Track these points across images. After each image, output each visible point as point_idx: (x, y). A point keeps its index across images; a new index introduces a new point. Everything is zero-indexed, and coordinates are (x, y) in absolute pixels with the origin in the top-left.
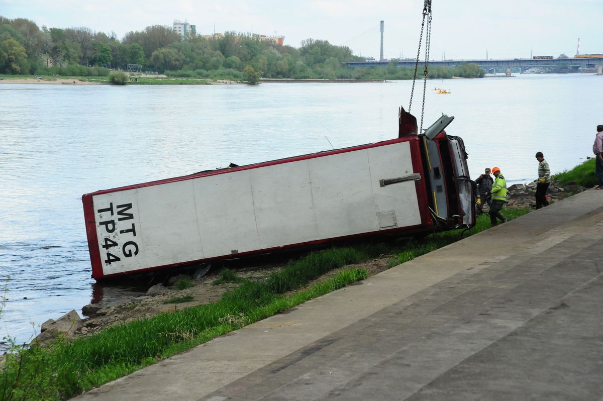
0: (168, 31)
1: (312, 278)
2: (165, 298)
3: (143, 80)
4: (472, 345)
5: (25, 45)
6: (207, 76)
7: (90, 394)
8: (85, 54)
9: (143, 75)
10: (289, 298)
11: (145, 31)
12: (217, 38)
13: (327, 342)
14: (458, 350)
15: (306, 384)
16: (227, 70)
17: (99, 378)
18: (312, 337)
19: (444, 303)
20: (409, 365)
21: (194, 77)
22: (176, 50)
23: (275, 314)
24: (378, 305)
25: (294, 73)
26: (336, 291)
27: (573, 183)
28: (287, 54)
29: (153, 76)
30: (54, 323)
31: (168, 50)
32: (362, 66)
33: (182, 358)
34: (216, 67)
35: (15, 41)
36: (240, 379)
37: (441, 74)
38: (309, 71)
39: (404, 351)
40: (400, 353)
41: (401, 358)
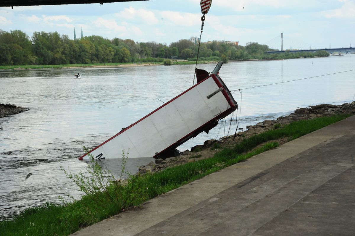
0: (188, 41)
1: (254, 146)
2: (189, 156)
4: (329, 175)
5: (130, 50)
6: (205, 60)
7: (161, 196)
8: (154, 53)
9: (178, 61)
10: (244, 155)
11: (179, 42)
12: (209, 43)
13: (262, 174)
14: (323, 177)
15: (255, 192)
16: (214, 57)
17: (165, 190)
18: (256, 172)
19: (315, 157)
20: (301, 184)
21: (200, 60)
22: (192, 49)
23: (238, 162)
24: (284, 158)
25: (243, 57)
26: (265, 152)
28: (240, 49)
29: (182, 61)
30: (144, 167)
31: (188, 49)
32: (273, 53)
33: (199, 181)
34: (209, 56)
35: (126, 49)
36: (224, 191)
37: (309, 55)
38: (250, 56)
39: (299, 178)
40: (297, 178)
41: (297, 181)
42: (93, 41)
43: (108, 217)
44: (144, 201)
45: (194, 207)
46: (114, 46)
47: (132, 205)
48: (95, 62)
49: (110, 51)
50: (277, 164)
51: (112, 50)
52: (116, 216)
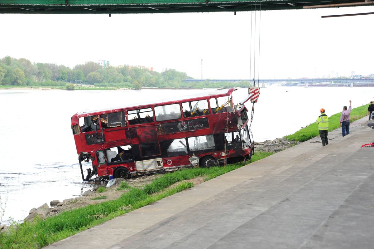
0: (96, 64)
1: (166, 187)
2: (92, 197)
3: (83, 88)
5: (24, 71)
6: (115, 86)
7: (53, 245)
8: (54, 75)
9: (84, 86)
10: (154, 196)
11: (84, 64)
12: (120, 67)
13: (173, 219)
14: (237, 222)
15: (161, 240)
16: (125, 83)
17: (57, 237)
18: (166, 216)
19: (230, 199)
20: (212, 230)
21: (109, 86)
22: (100, 73)
23: (147, 205)
24: (199, 200)
25: (159, 84)
26: (178, 193)
27: (295, 140)
28: (155, 75)
29: (88, 86)
30: (36, 210)
31: (95, 73)
32: (192, 81)
33: (99, 227)
34: (119, 81)
35: (20, 69)
36: (128, 238)
38: (166, 84)
39: (209, 223)
41: (208, 226)
46: (5, 65)
50: (190, 207)
51: (2, 70)
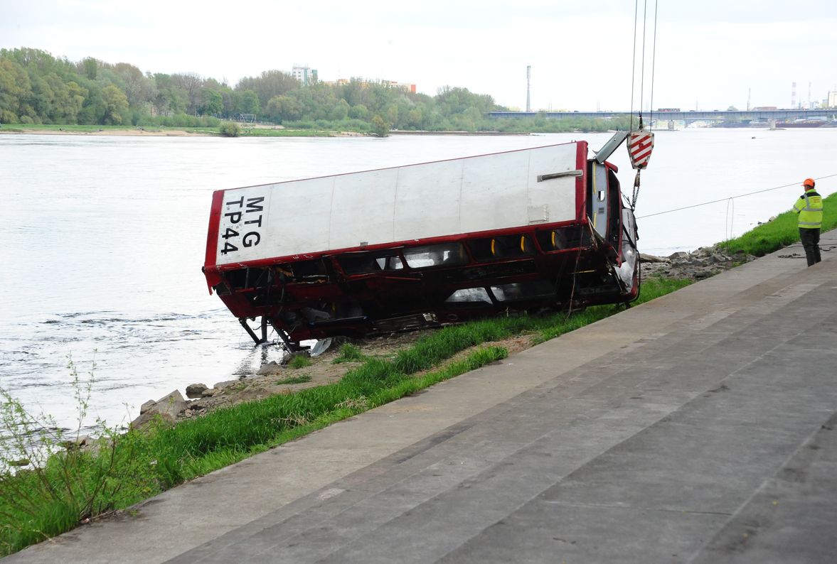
0: (287, 76)
1: (445, 357)
2: (278, 378)
3: (257, 132)
4: (622, 433)
5: (127, 92)
6: (330, 127)
7: (193, 483)
8: (193, 102)
9: (258, 126)
10: (419, 378)
11: (261, 77)
12: (341, 85)
13: (460, 429)
14: (606, 438)
15: (435, 475)
16: (353, 121)
17: (203, 466)
18: (444, 424)
19: (592, 385)
20: (549, 455)
21: (315, 128)
22: (295, 98)
23: (401, 397)
24: (519, 387)
25: (429, 124)
26: (471, 372)
27: (742, 252)
28: (420, 102)
29: (269, 127)
30: (155, 404)
31: (286, 98)
32: (506, 116)
33: (297, 445)
34: (340, 117)
35: (116, 88)
36: (359, 470)
37: (595, 126)
38: (446, 122)
39: (544, 440)
40: (540, 441)
41: (541, 447)
42: (26, 64)
43: (43, 539)
44: (145, 495)
45: (276, 512)
46: (83, 79)
47: (111, 506)
48: (29, 118)
49: (72, 94)
50: (500, 402)
51: (78, 89)
52: (65, 537)
